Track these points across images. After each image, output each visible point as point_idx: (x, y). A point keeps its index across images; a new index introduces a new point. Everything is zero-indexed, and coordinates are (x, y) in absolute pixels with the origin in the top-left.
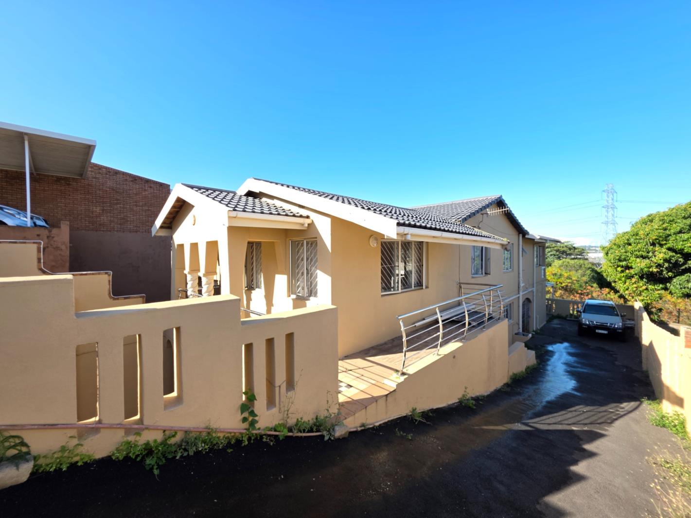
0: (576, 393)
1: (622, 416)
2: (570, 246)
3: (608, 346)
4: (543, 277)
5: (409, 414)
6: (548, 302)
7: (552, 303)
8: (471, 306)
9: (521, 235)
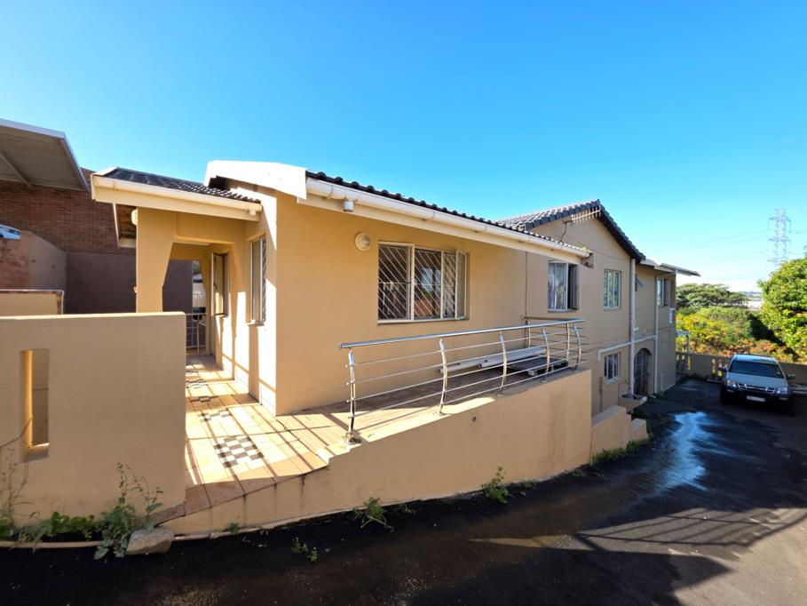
0: (699, 487)
1: (771, 533)
2: (723, 290)
3: (765, 420)
4: (671, 322)
5: (361, 509)
6: (680, 357)
7: (686, 358)
8: (537, 350)
9: (634, 261)
